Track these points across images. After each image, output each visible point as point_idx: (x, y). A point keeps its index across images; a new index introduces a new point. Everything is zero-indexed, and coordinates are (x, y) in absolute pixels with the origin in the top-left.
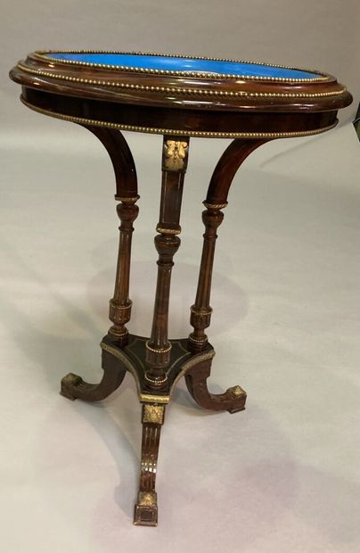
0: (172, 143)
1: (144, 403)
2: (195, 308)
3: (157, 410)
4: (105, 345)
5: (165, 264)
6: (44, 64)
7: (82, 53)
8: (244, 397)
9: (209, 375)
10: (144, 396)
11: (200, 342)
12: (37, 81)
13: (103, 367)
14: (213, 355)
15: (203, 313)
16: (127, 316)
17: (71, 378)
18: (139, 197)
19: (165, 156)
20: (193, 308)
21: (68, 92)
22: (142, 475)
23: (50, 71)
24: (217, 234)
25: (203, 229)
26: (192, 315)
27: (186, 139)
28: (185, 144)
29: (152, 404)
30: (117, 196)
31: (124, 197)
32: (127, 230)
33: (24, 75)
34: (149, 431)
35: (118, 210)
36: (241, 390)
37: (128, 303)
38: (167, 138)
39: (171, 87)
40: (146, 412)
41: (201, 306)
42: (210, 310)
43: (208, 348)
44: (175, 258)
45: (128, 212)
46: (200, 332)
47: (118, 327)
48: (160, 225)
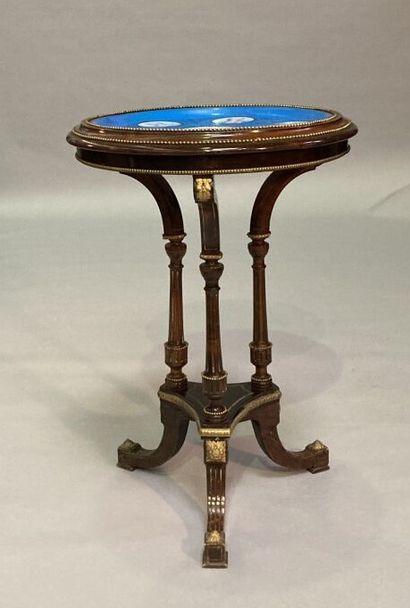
0: (200, 180)
1: (206, 438)
2: (254, 344)
3: (220, 444)
4: (162, 393)
5: (212, 289)
6: (96, 130)
7: (125, 113)
8: (325, 453)
9: (278, 422)
10: (204, 431)
11: (263, 381)
12: (91, 144)
13: (162, 421)
14: (280, 396)
15: (262, 348)
16: (183, 358)
17: (128, 444)
18: (185, 235)
19: (196, 191)
20: (251, 344)
21: (118, 150)
22: (209, 520)
23: (102, 136)
24: (266, 263)
25: (250, 260)
26: (252, 350)
27: (210, 176)
28: (210, 180)
29: (213, 438)
30: (165, 236)
31: (171, 235)
32: (176, 268)
33: (78, 139)
34: (213, 474)
35: (166, 248)
36: (322, 445)
37: (184, 345)
38: (195, 177)
39: (202, 140)
40: (208, 449)
41: (259, 340)
42: (270, 344)
43: (272, 388)
44: (221, 283)
45: (176, 250)
46: (262, 370)
47: (175, 372)
48: (204, 252)
